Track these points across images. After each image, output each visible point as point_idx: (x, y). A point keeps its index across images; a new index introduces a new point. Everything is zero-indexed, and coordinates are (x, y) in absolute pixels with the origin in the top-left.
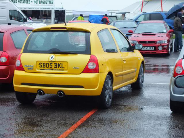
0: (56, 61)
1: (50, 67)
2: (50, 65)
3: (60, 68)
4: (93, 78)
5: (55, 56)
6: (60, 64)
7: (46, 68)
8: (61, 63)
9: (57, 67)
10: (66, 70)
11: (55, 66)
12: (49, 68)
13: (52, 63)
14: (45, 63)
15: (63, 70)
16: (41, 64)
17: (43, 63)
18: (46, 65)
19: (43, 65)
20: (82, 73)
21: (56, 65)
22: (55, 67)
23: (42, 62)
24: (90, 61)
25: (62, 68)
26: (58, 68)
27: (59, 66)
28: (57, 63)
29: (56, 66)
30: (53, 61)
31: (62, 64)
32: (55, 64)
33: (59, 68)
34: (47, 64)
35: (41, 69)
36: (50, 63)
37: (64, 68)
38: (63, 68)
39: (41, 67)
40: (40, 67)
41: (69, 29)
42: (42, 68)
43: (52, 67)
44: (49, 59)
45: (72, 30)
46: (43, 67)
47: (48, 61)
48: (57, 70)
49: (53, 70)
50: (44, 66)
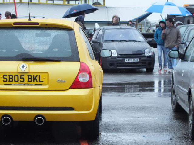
0: (30, 71)
1: (21, 81)
2: (21, 78)
3: (37, 81)
4: (86, 95)
5: (27, 65)
6: (37, 76)
7: (14, 82)
8: (38, 74)
9: (31, 81)
10: (46, 85)
11: (29, 79)
12: (19, 82)
13: (24, 75)
14: (12, 76)
15: (41, 85)
16: (5, 77)
17: (9, 76)
18: (13, 78)
19: (10, 78)
20: (69, 88)
21: (30, 77)
22: (28, 81)
23: (8, 74)
24: (80, 71)
25: (40, 81)
26: (34, 81)
27: (35, 78)
28: (32, 75)
29: (31, 79)
30: (25, 71)
31: (39, 76)
32: (28, 76)
33: (35, 83)
34: (16, 77)
35: (5, 85)
36: (21, 76)
37: (43, 82)
38: (41, 83)
39: (6, 81)
40: (4, 81)
41: (42, 24)
42: (8, 83)
43: (23, 81)
44: (19, 68)
45: (46, 26)
46: (9, 81)
47: (17, 72)
48: (32, 85)
49: (25, 85)
50: (11, 80)
